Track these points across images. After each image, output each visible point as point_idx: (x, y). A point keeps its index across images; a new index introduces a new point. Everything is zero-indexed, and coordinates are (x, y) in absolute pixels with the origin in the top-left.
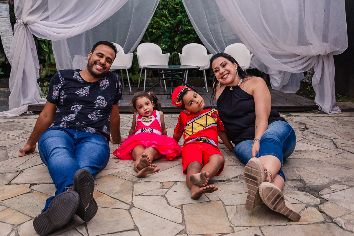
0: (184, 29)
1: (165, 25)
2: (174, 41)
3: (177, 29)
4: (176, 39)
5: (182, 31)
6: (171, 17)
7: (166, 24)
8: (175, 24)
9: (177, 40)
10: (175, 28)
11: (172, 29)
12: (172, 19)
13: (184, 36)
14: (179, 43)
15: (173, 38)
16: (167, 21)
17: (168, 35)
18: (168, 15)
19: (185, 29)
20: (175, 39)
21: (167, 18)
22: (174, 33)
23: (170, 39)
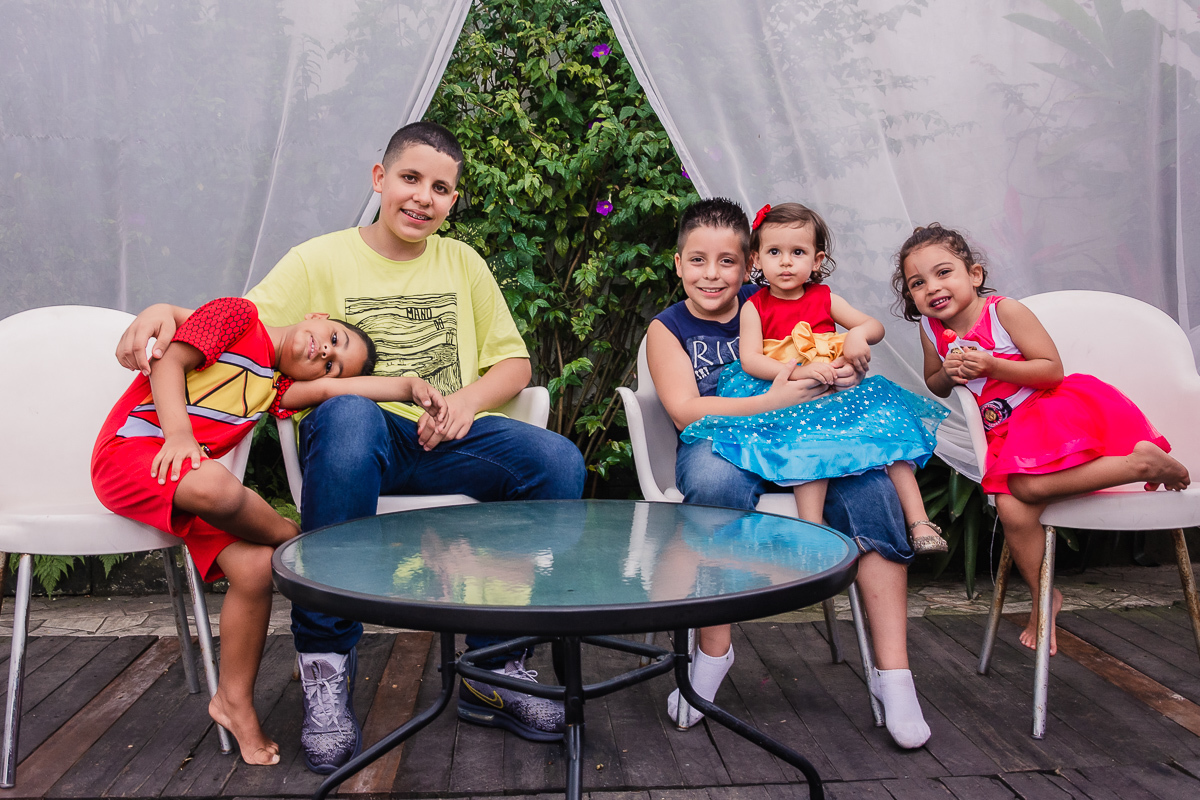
0: (638, 208)
1: (512, 187)
2: (573, 290)
3: (586, 214)
4: (587, 275)
5: (625, 224)
6: (550, 139)
7: (513, 182)
8: (574, 179)
9: (591, 279)
10: (572, 204)
11: (553, 214)
12: (553, 151)
13: (639, 256)
14: (601, 301)
15: (563, 274)
16: (524, 164)
17: (533, 251)
18: (526, 125)
19: (646, 205)
20: (578, 276)
21: (520, 143)
22: (571, 239)
23: (542, 273)
